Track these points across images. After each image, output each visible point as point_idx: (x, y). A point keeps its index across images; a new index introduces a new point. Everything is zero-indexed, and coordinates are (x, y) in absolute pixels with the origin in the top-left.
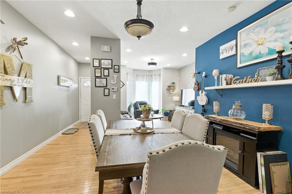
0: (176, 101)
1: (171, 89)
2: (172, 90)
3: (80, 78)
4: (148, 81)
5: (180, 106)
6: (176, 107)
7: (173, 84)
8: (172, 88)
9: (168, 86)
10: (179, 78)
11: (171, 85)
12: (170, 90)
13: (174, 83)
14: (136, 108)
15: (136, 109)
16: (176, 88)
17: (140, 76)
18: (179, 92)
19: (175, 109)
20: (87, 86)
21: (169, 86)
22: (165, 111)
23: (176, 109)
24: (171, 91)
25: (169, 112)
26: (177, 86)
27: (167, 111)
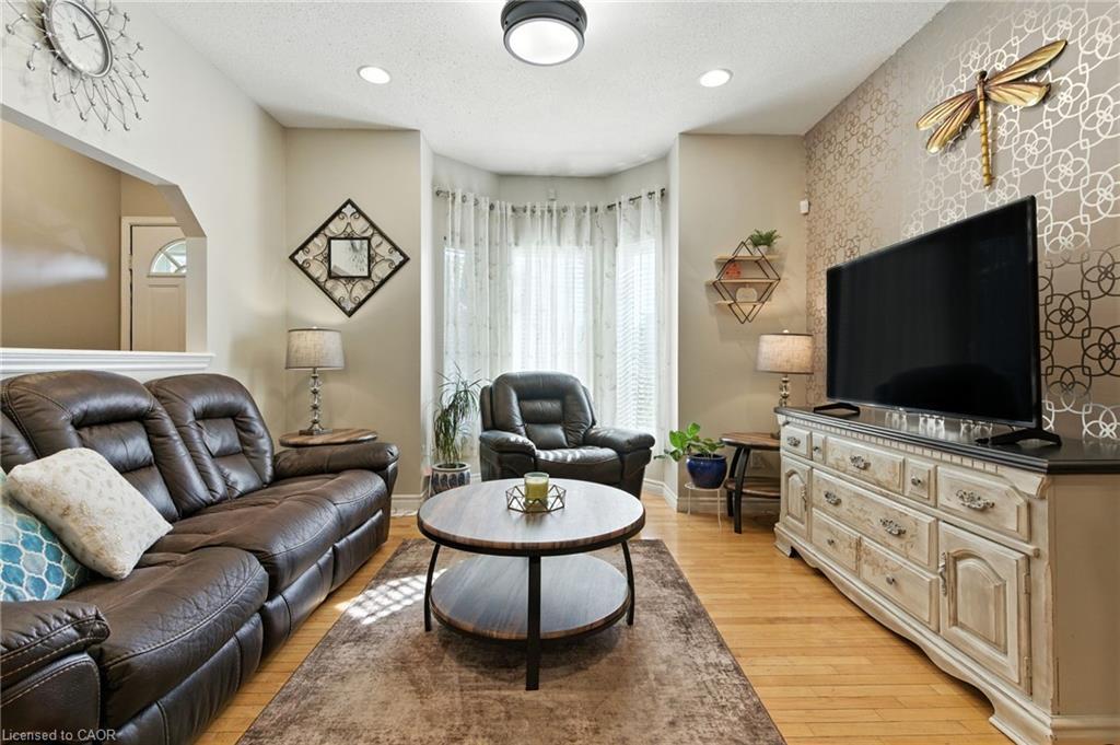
0: (787, 368)
1: (743, 285)
2: (753, 293)
3: (126, 222)
4: (592, 243)
5: (817, 410)
6: (781, 419)
7: (756, 244)
8: (753, 275)
9: (718, 263)
10: (804, 205)
11: (744, 253)
12: (740, 291)
13: (766, 240)
14: (489, 423)
15: (495, 427)
16: (784, 276)
17: (538, 213)
18: (810, 305)
19: (777, 437)
20: (171, 276)
21: (731, 261)
22: (695, 451)
23: (786, 432)
24: (746, 296)
25: (728, 454)
26: (788, 263)
27: (713, 447)
